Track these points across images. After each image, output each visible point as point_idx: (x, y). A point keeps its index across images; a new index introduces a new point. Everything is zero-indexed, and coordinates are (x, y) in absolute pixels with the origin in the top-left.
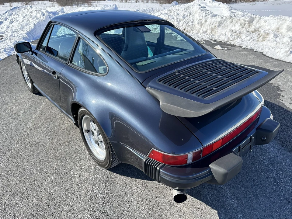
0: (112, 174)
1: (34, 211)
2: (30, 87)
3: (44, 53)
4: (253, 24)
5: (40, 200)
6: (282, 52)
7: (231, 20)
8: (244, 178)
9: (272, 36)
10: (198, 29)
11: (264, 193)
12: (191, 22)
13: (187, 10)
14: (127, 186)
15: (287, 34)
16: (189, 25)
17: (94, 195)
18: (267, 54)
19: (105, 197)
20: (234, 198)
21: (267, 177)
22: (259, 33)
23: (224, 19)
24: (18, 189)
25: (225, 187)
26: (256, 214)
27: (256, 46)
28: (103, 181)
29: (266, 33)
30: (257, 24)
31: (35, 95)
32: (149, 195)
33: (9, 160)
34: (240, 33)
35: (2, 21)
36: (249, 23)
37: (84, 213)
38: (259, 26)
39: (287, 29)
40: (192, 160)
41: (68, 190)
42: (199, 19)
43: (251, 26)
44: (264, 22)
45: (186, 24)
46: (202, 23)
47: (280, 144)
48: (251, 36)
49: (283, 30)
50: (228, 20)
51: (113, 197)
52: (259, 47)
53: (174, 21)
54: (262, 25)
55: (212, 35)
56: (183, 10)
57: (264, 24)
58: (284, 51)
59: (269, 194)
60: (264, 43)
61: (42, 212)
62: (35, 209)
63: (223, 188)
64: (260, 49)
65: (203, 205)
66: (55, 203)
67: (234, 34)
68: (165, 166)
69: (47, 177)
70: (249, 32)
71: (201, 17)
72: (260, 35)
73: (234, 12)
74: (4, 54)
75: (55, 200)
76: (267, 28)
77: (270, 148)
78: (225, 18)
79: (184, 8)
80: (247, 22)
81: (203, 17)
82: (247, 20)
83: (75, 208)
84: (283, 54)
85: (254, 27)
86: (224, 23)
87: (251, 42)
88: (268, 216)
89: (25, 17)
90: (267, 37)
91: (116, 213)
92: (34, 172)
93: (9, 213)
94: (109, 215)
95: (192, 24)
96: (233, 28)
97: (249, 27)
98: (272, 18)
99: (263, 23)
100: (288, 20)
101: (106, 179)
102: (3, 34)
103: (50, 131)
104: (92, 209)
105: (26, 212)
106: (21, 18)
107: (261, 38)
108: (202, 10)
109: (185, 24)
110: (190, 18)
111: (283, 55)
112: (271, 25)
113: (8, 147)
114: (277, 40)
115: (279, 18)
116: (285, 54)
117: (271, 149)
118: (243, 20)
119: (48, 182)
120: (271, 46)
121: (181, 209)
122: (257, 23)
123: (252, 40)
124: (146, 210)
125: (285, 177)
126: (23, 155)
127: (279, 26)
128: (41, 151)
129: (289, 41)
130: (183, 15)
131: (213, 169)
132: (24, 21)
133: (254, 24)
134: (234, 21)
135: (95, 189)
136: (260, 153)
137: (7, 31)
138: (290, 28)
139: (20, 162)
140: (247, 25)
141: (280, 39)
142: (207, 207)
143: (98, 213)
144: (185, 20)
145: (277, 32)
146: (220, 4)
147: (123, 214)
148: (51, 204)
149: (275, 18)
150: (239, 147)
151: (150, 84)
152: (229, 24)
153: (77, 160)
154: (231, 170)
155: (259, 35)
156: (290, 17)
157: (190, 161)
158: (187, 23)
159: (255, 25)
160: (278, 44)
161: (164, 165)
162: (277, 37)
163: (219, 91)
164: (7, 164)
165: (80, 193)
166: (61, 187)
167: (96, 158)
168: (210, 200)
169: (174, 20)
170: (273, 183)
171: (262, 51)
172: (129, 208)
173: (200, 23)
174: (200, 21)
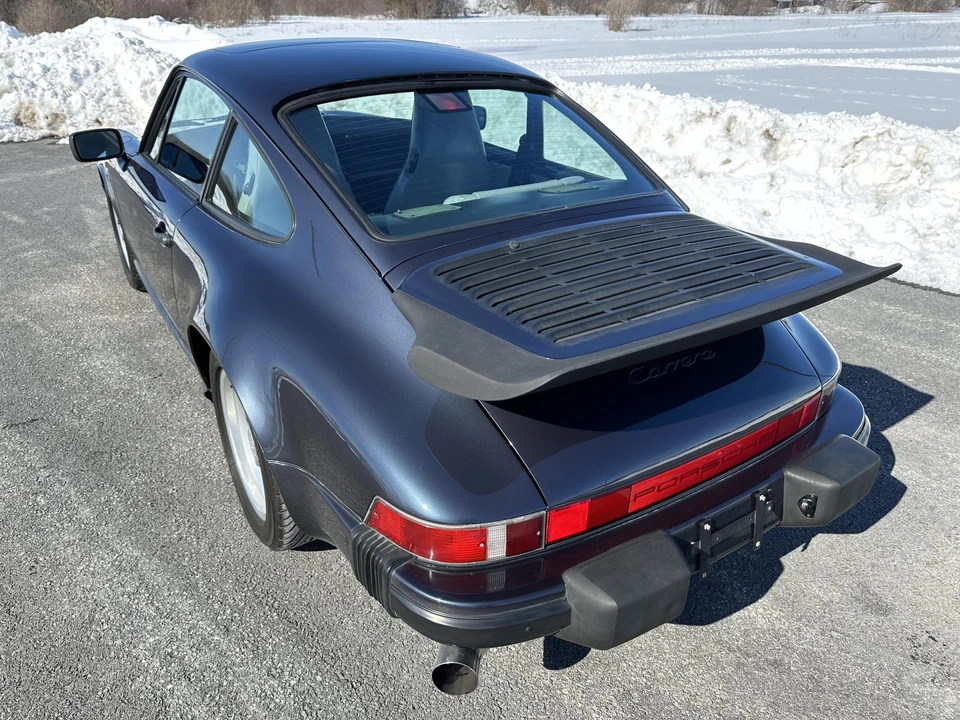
12: (111, 93)
13: (77, 53)
16: (111, 103)
28: (287, 639)
42: (139, 81)
51: (364, 655)
53: (42, 95)
56: (61, 54)
71: (147, 77)
79: (61, 47)
81: (151, 74)
95: (117, 100)
108: (138, 53)
109: (90, 103)
110: (103, 81)
130: (70, 71)
135: (286, 673)
144: (83, 88)
158: (99, 101)
169: (40, 91)
173: (149, 94)
174: (148, 88)
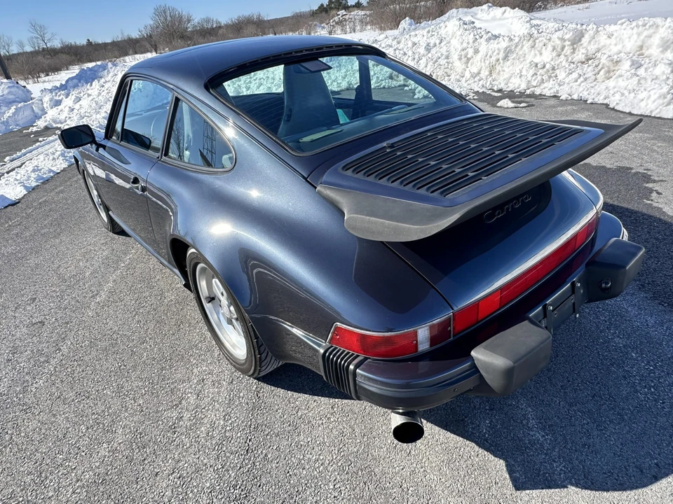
0: (267, 388)
1: (99, 474)
2: (106, 219)
3: (118, 144)
4: (582, 45)
5: (114, 451)
6: (653, 97)
7: (530, 42)
8: (569, 381)
9: (626, 65)
10: (460, 71)
11: (619, 414)
12: (443, 57)
13: (433, 33)
14: (300, 414)
15: (662, 56)
16: (441, 63)
17: (227, 435)
18: (619, 106)
19: (249, 438)
20: (543, 429)
21: (624, 377)
22: (597, 62)
23: (514, 42)
24: (70, 429)
25: (522, 404)
26: (600, 463)
27: (593, 91)
28: (247, 404)
29: (612, 60)
30: (592, 43)
31: (116, 236)
32: (348, 431)
33: (57, 369)
34: (553, 69)
35: (60, 98)
36: (573, 44)
37: (203, 474)
38: (596, 46)
39: (662, 46)
40: (429, 343)
41: (173, 427)
42: (460, 49)
43: (579, 51)
44: (606, 37)
45: (434, 63)
46: (468, 56)
47: (654, 298)
48: (579, 71)
49: (654, 51)
50: (525, 42)
51: (268, 437)
52: (598, 94)
54: (602, 44)
55: (491, 79)
56: (425, 33)
57: (608, 41)
58: (657, 95)
59: (629, 415)
60: (611, 83)
61: (117, 477)
62: (102, 470)
63: (517, 407)
64: (602, 97)
65: (470, 447)
66: (145, 455)
67: (540, 71)
68: (369, 360)
69: (130, 403)
70: (573, 63)
71: (465, 45)
72: (600, 66)
73: (538, 25)
74: (62, 162)
75: (145, 450)
76: (615, 49)
77: (630, 309)
78: (517, 40)
80: (567, 43)
81: (468, 43)
82: (567, 37)
83: (186, 465)
84: (654, 102)
85: (584, 51)
86: (517, 50)
87: (580, 85)
88: (629, 466)
89: (103, 86)
90: (616, 68)
91: (274, 472)
92: (105, 392)
93: (48, 481)
94: (258, 478)
95: (446, 60)
96: (536, 60)
97: (573, 53)
98: (624, 25)
99: (606, 39)
100: (663, 27)
101: (254, 401)
102: (62, 123)
103: (143, 305)
104: (220, 467)
105: (82, 477)
106: (96, 89)
107: (602, 73)
108: (466, 30)
109: (431, 63)
110: (441, 50)
111: (656, 103)
112: (623, 42)
113: (57, 345)
114: (638, 73)
115: (640, 23)
116: (661, 101)
117: (633, 311)
118: (558, 38)
119: (132, 411)
120: (625, 89)
121: (420, 457)
122: (590, 42)
123: (582, 79)
124: (339, 464)
125: (668, 374)
126: (86, 358)
127: (643, 42)
128: (122, 347)
129: (669, 72)
130: (425, 45)
131: (478, 360)
132: (102, 94)
133: (585, 45)
134: (539, 45)
135: (230, 421)
136: (606, 322)
137: (70, 118)
138: (668, 44)
139: (79, 372)
140: (568, 50)
141: (646, 70)
142: (480, 452)
143: (233, 474)
144: (430, 55)
145: (639, 55)
146: (505, 11)
147: (288, 475)
148: (135, 458)
149: (632, 26)
150: (545, 307)
151: (325, 178)
152: (527, 51)
153: (194, 362)
154: (522, 361)
155: (597, 66)
156: (666, 19)
157: (424, 346)
158: (436, 61)
159: (587, 46)
160: (642, 82)
161: (366, 359)
162: (639, 67)
163: (481, 179)
164: (53, 378)
165: (198, 432)
166: (158, 421)
167: (232, 355)
168: (487, 436)
169: (407, 57)
170: (638, 388)
171: (605, 102)
172: (303, 462)
173: (463, 57)
174: (463, 53)
